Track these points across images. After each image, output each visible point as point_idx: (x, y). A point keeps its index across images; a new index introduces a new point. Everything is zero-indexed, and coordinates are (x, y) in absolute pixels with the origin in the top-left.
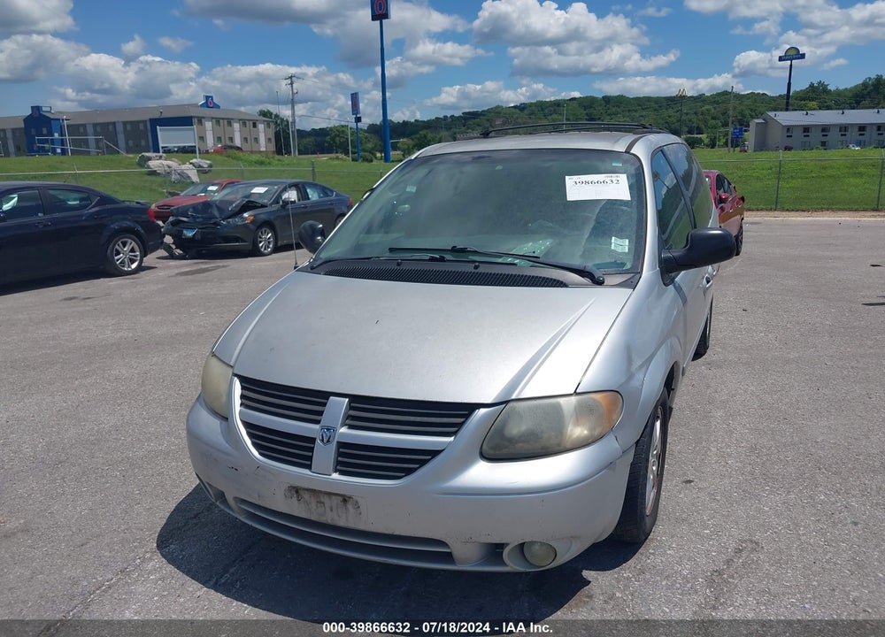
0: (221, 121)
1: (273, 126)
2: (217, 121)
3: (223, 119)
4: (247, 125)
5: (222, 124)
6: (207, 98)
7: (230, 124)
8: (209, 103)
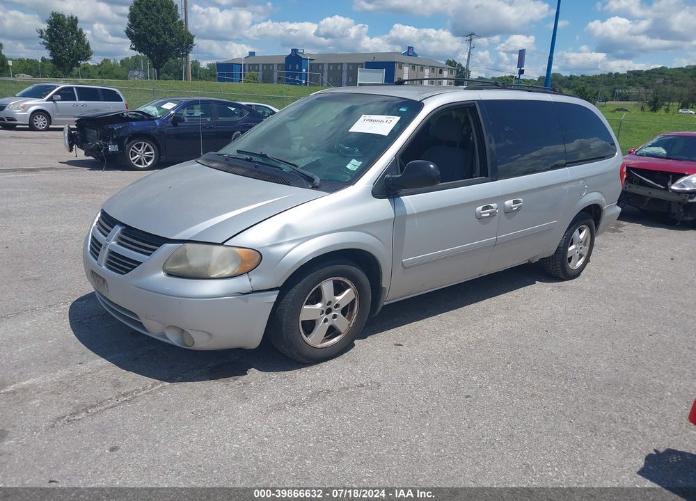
0: (416, 67)
1: (455, 72)
2: (413, 66)
3: (418, 65)
4: (435, 71)
5: (416, 69)
6: (409, 48)
7: (422, 69)
8: (410, 51)
